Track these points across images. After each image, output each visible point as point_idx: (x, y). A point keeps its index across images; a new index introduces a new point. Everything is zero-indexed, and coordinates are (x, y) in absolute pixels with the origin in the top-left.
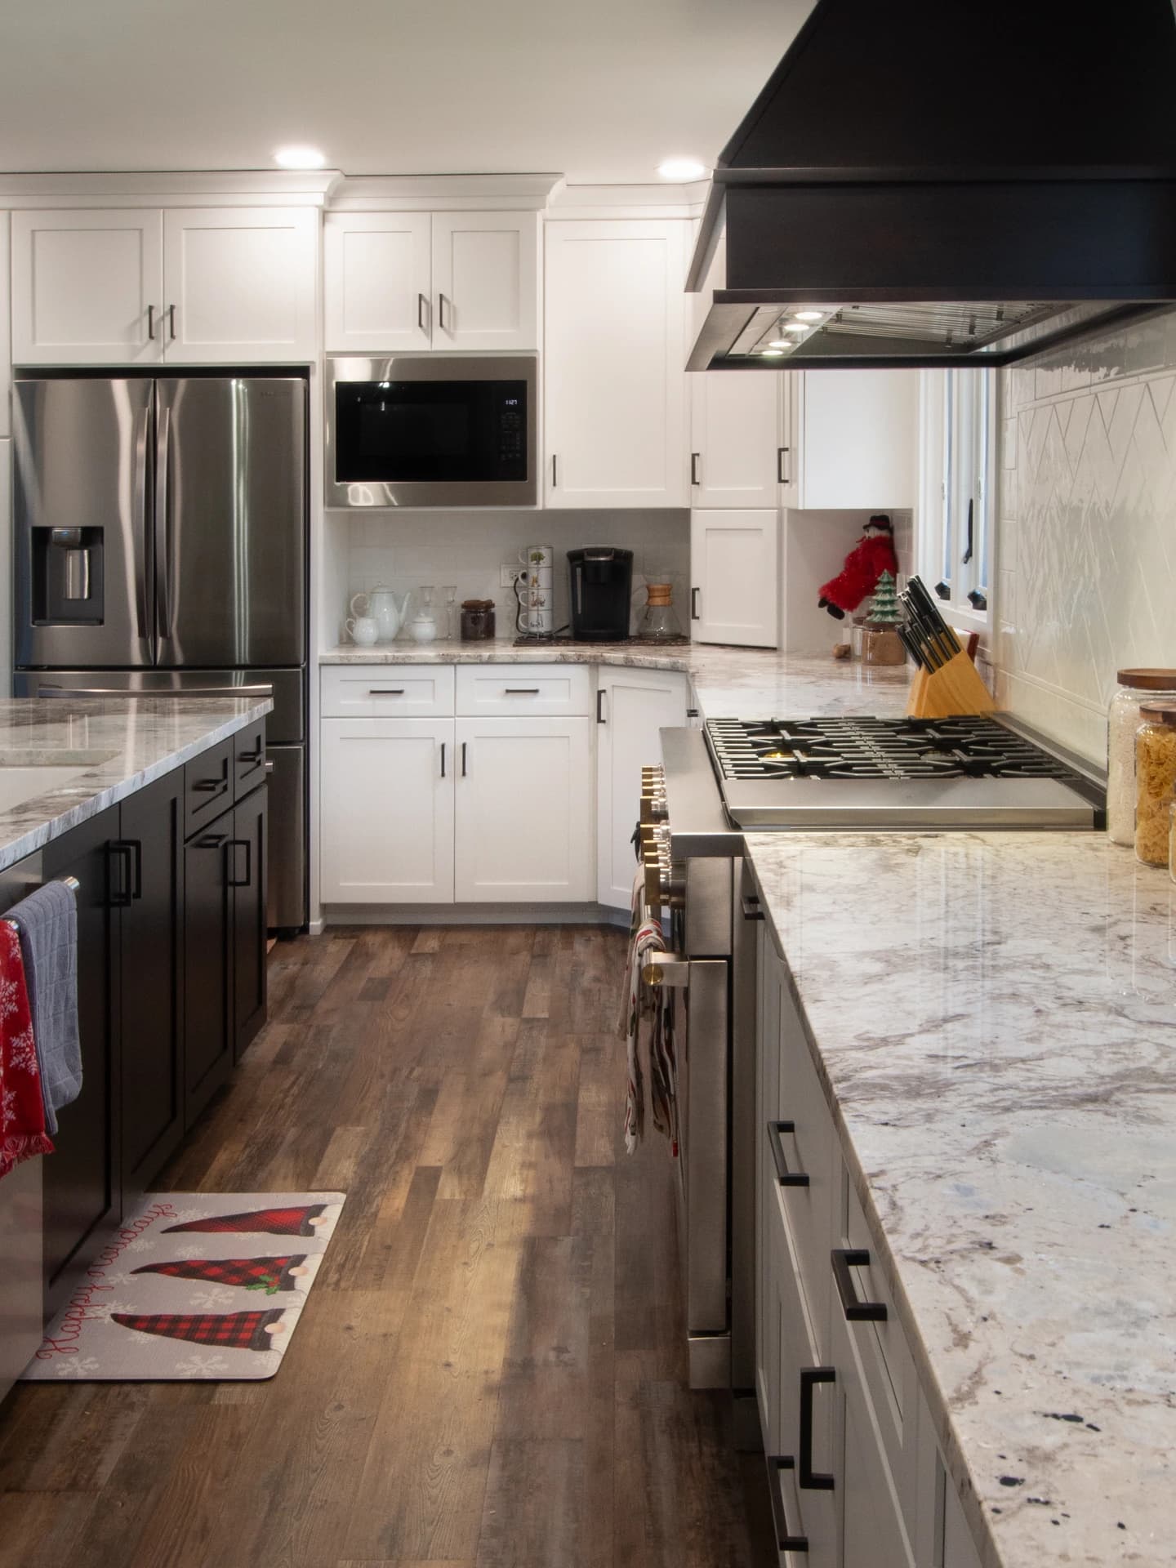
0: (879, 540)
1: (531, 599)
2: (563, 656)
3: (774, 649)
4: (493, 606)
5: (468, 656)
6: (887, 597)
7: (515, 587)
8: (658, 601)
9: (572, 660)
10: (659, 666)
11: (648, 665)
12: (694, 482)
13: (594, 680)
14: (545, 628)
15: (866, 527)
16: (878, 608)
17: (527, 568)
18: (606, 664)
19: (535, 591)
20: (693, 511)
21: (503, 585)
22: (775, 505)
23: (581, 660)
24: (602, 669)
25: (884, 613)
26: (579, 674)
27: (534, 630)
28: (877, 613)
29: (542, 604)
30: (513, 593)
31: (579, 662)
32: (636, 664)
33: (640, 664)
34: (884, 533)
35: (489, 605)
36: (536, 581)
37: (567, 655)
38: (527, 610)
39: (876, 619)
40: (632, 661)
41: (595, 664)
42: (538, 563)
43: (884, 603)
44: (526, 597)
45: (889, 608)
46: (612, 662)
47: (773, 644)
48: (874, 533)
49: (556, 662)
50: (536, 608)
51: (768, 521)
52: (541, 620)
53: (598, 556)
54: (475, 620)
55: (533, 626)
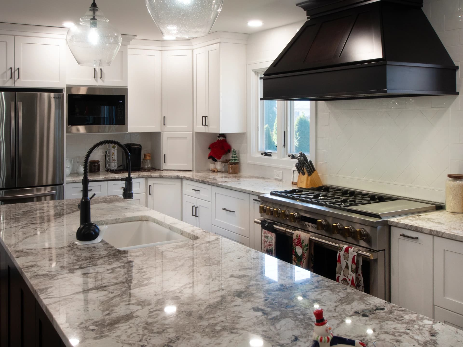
0: (223, 140)
1: (112, 159)
2: (139, 176)
3: (191, 170)
4: (99, 162)
5: (112, 178)
6: (235, 156)
7: (105, 156)
8: (148, 158)
9: (141, 177)
10: (173, 177)
11: (168, 177)
12: (164, 125)
13: (147, 183)
14: (116, 168)
15: (218, 137)
16: (233, 159)
17: (110, 150)
18: (152, 177)
19: (113, 157)
20: (162, 133)
21: (100, 155)
22: (191, 131)
23: (144, 177)
24: (149, 179)
25: (235, 160)
26: (142, 181)
27: (113, 168)
28: (232, 160)
29: (115, 160)
30: (104, 157)
31: (143, 177)
32: (164, 177)
33: (165, 177)
34: (224, 138)
35: (98, 162)
36: (114, 154)
37: (140, 176)
38: (110, 162)
39: (233, 161)
40: (162, 176)
41: (147, 178)
42: (114, 149)
43: (234, 157)
44: (109, 159)
45: (236, 158)
46: (154, 177)
47: (191, 169)
48: (221, 138)
49: (136, 178)
50: (114, 162)
51: (189, 136)
52: (114, 165)
53: (135, 146)
54: (95, 166)
55: (113, 167)
